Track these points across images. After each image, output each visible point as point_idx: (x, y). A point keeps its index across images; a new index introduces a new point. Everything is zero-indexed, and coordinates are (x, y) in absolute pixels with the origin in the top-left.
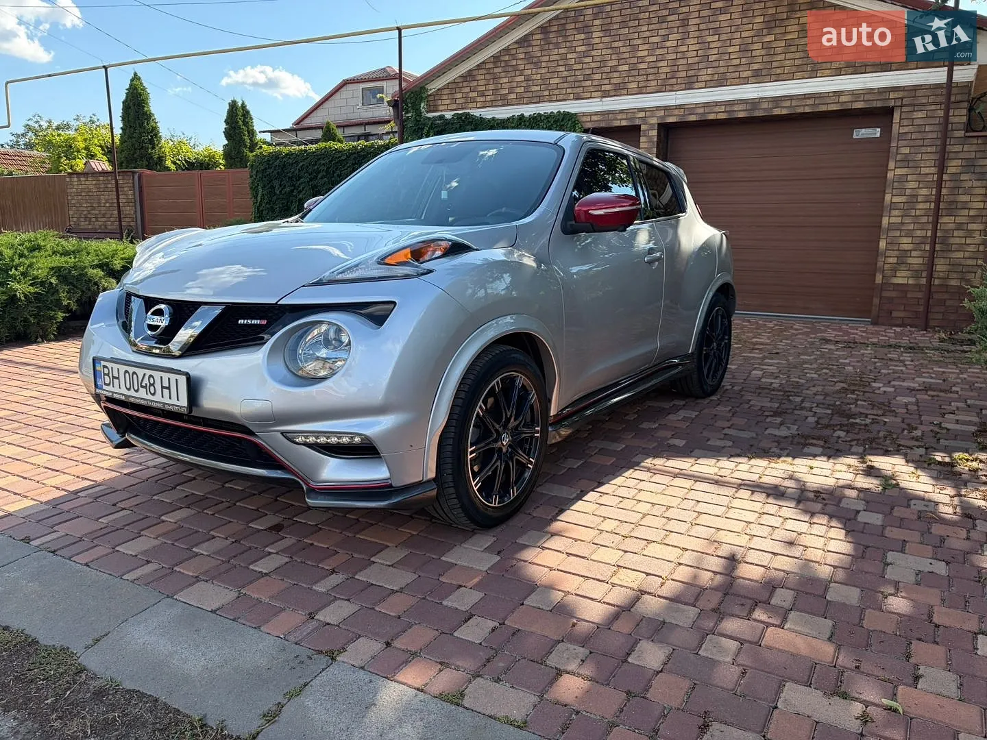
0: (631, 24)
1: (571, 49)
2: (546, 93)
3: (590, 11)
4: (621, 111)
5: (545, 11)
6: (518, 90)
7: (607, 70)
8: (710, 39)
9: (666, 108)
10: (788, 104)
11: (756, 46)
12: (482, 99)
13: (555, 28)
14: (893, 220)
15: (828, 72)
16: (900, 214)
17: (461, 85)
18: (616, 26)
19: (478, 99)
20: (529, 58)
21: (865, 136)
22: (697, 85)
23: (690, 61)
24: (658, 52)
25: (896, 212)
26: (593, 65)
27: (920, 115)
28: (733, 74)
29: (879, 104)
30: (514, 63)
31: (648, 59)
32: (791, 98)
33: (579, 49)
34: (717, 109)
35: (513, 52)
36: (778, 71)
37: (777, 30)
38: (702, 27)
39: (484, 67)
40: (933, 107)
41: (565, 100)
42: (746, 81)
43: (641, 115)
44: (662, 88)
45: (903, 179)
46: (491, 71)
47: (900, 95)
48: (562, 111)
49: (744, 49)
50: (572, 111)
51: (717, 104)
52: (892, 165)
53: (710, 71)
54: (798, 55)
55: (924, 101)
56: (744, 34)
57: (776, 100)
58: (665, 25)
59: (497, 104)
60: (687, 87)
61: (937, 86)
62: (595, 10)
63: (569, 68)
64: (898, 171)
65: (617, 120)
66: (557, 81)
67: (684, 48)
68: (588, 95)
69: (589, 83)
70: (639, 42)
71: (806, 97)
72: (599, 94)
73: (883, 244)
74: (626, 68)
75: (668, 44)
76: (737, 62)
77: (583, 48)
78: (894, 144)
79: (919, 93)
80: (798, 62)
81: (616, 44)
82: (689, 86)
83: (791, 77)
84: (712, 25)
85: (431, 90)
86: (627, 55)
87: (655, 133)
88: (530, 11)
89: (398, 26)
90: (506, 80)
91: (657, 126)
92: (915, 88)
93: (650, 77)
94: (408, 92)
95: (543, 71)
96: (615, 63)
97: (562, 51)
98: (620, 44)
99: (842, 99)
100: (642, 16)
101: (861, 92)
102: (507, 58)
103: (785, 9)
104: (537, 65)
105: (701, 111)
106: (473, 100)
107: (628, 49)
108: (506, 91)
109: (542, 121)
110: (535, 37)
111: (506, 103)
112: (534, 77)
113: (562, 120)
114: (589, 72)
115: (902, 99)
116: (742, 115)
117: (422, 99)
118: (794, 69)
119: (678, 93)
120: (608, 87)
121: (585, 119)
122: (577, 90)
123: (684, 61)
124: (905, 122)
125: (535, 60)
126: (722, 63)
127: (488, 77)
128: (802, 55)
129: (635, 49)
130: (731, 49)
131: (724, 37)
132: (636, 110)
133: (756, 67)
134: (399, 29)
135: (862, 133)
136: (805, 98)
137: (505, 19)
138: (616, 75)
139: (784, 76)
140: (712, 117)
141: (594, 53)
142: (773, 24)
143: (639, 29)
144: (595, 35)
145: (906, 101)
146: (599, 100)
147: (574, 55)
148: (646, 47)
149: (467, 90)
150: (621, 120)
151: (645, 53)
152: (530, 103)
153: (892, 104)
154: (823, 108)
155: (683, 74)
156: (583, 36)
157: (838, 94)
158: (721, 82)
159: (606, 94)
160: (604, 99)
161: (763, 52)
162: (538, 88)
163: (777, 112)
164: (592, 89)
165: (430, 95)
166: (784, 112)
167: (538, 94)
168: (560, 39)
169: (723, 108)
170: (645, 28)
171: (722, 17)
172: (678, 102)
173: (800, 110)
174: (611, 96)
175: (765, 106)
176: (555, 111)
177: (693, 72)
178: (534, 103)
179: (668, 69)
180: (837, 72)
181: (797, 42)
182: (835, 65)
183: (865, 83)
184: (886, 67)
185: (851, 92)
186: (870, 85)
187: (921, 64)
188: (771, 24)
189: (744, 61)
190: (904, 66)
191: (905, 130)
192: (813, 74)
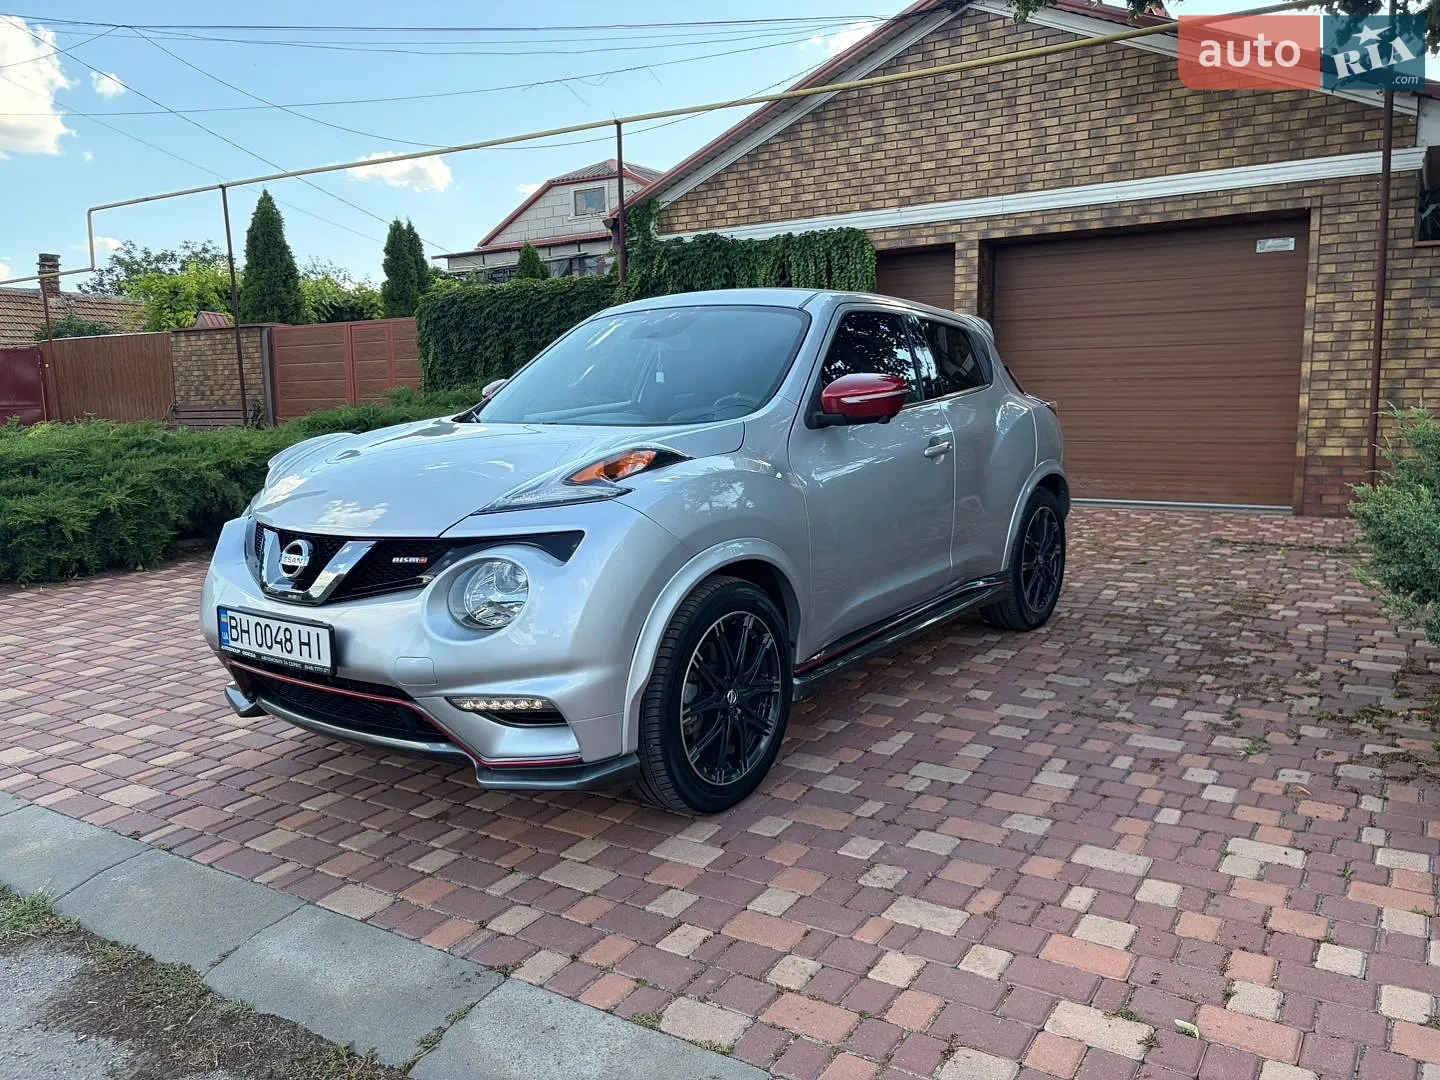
0: (936, 105)
1: (856, 142)
2: (822, 203)
3: (879, 90)
4: (928, 225)
5: (816, 93)
6: (783, 200)
7: (906, 168)
8: (1047, 123)
9: (989, 219)
10: (1159, 209)
11: (1110, 131)
12: (734, 214)
13: (832, 114)
14: (1317, 366)
15: (1214, 163)
16: (1327, 358)
17: (704, 195)
18: (916, 109)
19: (729, 214)
20: (797, 155)
21: (1272, 249)
22: (1031, 186)
23: (1021, 153)
24: (975, 142)
25: (1321, 356)
26: (886, 163)
27: (1348, 218)
28: (1081, 170)
29: (1289, 206)
30: (777, 162)
31: (962, 152)
32: (1163, 200)
33: (865, 141)
34: (1060, 218)
35: (776, 148)
36: (1145, 164)
37: (1141, 108)
38: (1035, 107)
39: (735, 170)
40: (1367, 207)
41: (848, 212)
42: (1099, 179)
43: (955, 229)
44: (983, 191)
45: (1327, 309)
46: (746, 175)
47: (1319, 191)
48: (844, 227)
49: (1095, 136)
50: (859, 226)
51: (1060, 211)
52: (1311, 290)
53: (1048, 167)
54: (1170, 141)
55: (1353, 198)
56: (1094, 115)
57: (1143, 204)
58: (984, 106)
59: (754, 220)
60: (1018, 189)
61: (1371, 177)
62: (887, 89)
63: (852, 167)
64: (1321, 298)
65: (922, 236)
66: (836, 185)
67: (1013, 137)
68: (880, 204)
69: (880, 187)
70: (949, 129)
71: (1184, 198)
72: (896, 202)
73: (1304, 401)
74: (932, 165)
75: (990, 131)
76: (1085, 153)
77: (871, 140)
78: (1313, 260)
79: (1345, 188)
80: (1172, 151)
81: (916, 134)
82: (1020, 188)
83: (1163, 171)
84: (1050, 104)
85: (663, 203)
86: (932, 148)
87: (975, 253)
88: (796, 93)
89: (617, 118)
90: (765, 187)
91: (977, 243)
92: (1339, 183)
93: (967, 177)
94: (632, 207)
95: (818, 172)
96: (917, 159)
97: (842, 145)
98: (923, 133)
99: (1237, 200)
100: (951, 94)
101: (1262, 189)
102: (766, 156)
103: (1150, 79)
104: (809, 164)
105: (1038, 221)
106: (722, 216)
107: (934, 139)
108: (767, 202)
109: (817, 242)
110: (805, 127)
111: (766, 217)
112: (805, 181)
113: (846, 240)
114: (880, 172)
115: (1322, 197)
116: (1095, 225)
117: (651, 216)
118: (1166, 160)
119: (1005, 197)
120: (908, 193)
121: (877, 237)
122: (867, 198)
123: (1012, 154)
124: (1328, 229)
125: (805, 158)
126: (1064, 155)
127: (740, 183)
128: (1176, 141)
129: (943, 139)
130: (1077, 136)
131: (1065, 120)
132: (948, 223)
133: (1112, 159)
134: (618, 123)
135: (1268, 245)
136: (1184, 201)
137: (762, 104)
138: (917, 175)
139: (1154, 171)
140: (1054, 229)
141: (887, 146)
142: (1134, 100)
143: (948, 112)
144: (887, 121)
145: (1326, 201)
146: (895, 210)
147: (859, 150)
148: (959, 136)
149: (713, 201)
150: (927, 236)
151: (958, 145)
152: (801, 217)
153: (1307, 204)
154: (1211, 213)
155: (1012, 172)
156: (870, 124)
157: (1231, 192)
158: (1066, 180)
159: (905, 202)
160: (902, 209)
161: (1122, 139)
162: (810, 197)
163: (1145, 220)
164: (886, 195)
165: (663, 210)
166: (1155, 220)
167: (813, 204)
168: (840, 129)
169: (1069, 217)
170: (956, 111)
171: (1062, 93)
172: (1007, 210)
173: (1177, 217)
174: (913, 205)
175: (1128, 212)
176: (835, 228)
177: (1025, 168)
178: (805, 217)
179: (989, 166)
180: (1229, 163)
181: (1169, 123)
182: (1224, 153)
183: (1267, 176)
184: (1297, 154)
185: (1250, 190)
186: (1273, 180)
187: (1346, 148)
188: (1132, 99)
189: (1095, 151)
190: (1322, 151)
191: (1328, 240)
192: (1194, 166)
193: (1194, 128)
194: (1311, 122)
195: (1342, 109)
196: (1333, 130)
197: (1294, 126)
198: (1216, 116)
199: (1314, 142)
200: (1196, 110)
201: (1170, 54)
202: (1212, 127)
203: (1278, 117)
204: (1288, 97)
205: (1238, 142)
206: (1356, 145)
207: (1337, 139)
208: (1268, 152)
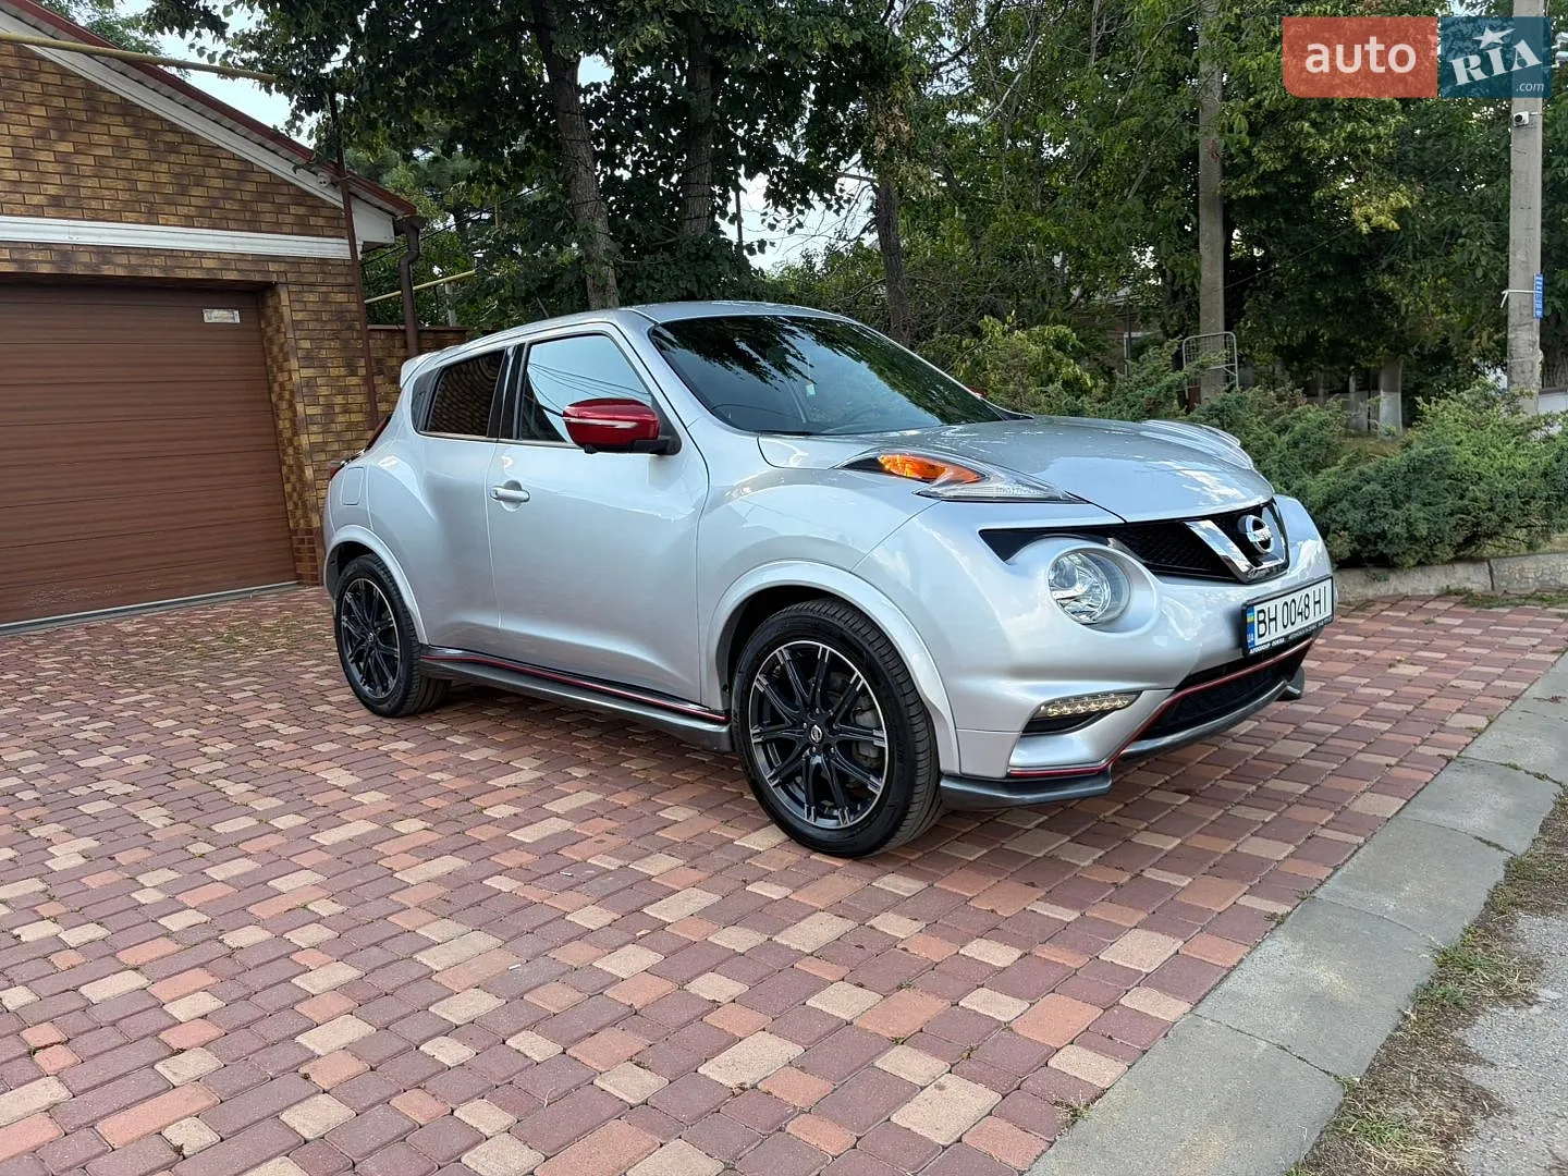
10: (123, 260)
11: (42, 156)
14: (313, 439)
15: (173, 219)
21: (218, 320)
25: (314, 428)
27: (312, 297)
28: (12, 196)
29: (258, 278)
32: (126, 251)
36: (94, 204)
37: (76, 137)
40: (324, 289)
42: (38, 212)
45: (310, 383)
47: (282, 267)
52: (294, 364)
54: (120, 184)
55: (312, 279)
57: (103, 252)
61: (322, 261)
64: (306, 373)
71: (149, 252)
73: (309, 473)
76: (14, 175)
78: (290, 335)
79: (304, 268)
80: (122, 196)
83: (115, 215)
92: (297, 262)
99: (207, 263)
101: (230, 257)
103: (81, 105)
115: (285, 273)
116: (45, 269)
118: (119, 205)
124: (297, 306)
128: (127, 185)
133: (52, 190)
135: (215, 316)
136: (150, 255)
139: (106, 215)
142: (65, 125)
145: (290, 277)
153: (274, 278)
154: (182, 274)
157: (200, 254)
161: (60, 168)
163: (107, 270)
166: (121, 272)
173: (146, 273)
175: (85, 258)
180: (188, 222)
181: (114, 163)
182: (183, 210)
183: (233, 244)
184: (253, 225)
185: (217, 255)
186: (240, 249)
187: (296, 229)
188: (61, 123)
189: (26, 175)
190: (276, 228)
191: (299, 316)
192: (151, 218)
193: (144, 175)
194: (261, 196)
195: (285, 189)
196: (280, 209)
197: (247, 197)
198: (165, 167)
199: (269, 217)
200: (142, 155)
201: (101, 83)
202: (164, 178)
203: (229, 184)
204: (233, 165)
205: (194, 201)
206: (303, 228)
207: (288, 219)
208: (227, 219)
